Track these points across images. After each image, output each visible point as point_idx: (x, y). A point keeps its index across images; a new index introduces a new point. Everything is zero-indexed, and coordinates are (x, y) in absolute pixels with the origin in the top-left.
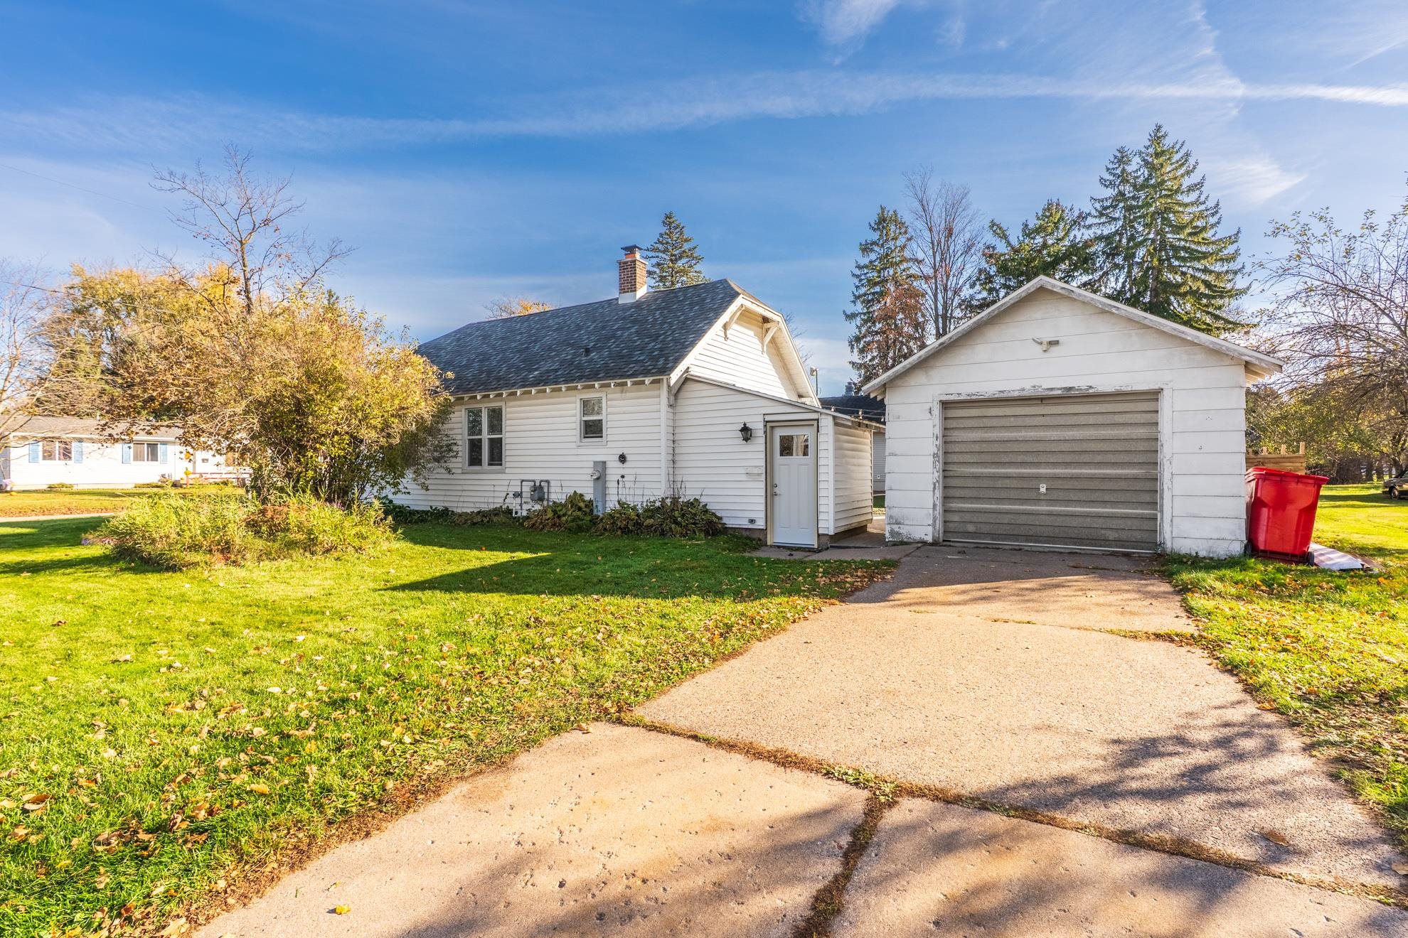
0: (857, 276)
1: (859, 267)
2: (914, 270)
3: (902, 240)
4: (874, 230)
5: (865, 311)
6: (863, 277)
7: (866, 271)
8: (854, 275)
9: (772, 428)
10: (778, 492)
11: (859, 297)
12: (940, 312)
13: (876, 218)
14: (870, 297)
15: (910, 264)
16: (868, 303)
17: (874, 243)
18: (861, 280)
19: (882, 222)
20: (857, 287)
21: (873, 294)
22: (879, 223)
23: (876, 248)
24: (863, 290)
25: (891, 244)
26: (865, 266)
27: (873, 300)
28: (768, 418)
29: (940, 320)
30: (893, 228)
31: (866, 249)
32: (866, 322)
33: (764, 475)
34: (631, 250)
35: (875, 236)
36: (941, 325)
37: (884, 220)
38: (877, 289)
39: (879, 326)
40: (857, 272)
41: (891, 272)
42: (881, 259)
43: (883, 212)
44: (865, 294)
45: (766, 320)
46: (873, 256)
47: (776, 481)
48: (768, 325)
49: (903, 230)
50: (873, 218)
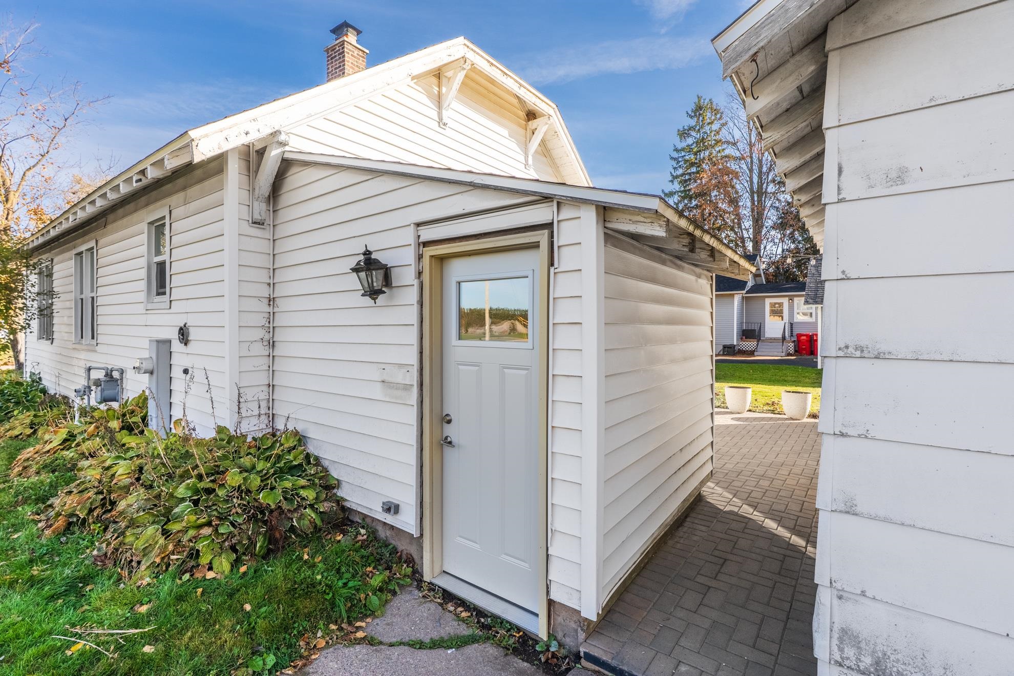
0: (675, 159)
1: (676, 150)
2: (730, 151)
3: (715, 126)
4: (691, 117)
5: (682, 189)
6: (680, 159)
7: (683, 154)
8: (672, 158)
9: (441, 260)
10: (454, 438)
11: (677, 177)
12: (755, 186)
13: (693, 106)
14: (687, 177)
15: (725, 146)
16: (684, 182)
17: (691, 128)
18: (678, 162)
19: (699, 110)
20: (675, 168)
21: (690, 174)
22: (695, 111)
23: (693, 133)
24: (680, 171)
25: (707, 128)
26: (683, 149)
27: (690, 179)
28: (428, 234)
29: (756, 196)
30: (709, 115)
31: (683, 134)
32: (683, 198)
33: (415, 390)
34: (340, 29)
35: (693, 122)
36: (756, 198)
37: (700, 108)
38: (694, 169)
39: (694, 203)
40: (675, 155)
41: (707, 153)
42: (697, 142)
43: (699, 101)
44: (682, 175)
45: (531, 115)
46: (690, 141)
47: (450, 409)
48: (533, 124)
49: (718, 116)
50: (691, 107)
